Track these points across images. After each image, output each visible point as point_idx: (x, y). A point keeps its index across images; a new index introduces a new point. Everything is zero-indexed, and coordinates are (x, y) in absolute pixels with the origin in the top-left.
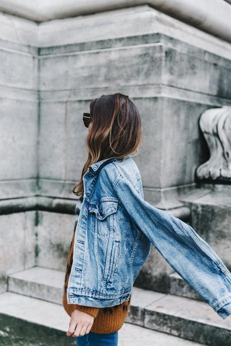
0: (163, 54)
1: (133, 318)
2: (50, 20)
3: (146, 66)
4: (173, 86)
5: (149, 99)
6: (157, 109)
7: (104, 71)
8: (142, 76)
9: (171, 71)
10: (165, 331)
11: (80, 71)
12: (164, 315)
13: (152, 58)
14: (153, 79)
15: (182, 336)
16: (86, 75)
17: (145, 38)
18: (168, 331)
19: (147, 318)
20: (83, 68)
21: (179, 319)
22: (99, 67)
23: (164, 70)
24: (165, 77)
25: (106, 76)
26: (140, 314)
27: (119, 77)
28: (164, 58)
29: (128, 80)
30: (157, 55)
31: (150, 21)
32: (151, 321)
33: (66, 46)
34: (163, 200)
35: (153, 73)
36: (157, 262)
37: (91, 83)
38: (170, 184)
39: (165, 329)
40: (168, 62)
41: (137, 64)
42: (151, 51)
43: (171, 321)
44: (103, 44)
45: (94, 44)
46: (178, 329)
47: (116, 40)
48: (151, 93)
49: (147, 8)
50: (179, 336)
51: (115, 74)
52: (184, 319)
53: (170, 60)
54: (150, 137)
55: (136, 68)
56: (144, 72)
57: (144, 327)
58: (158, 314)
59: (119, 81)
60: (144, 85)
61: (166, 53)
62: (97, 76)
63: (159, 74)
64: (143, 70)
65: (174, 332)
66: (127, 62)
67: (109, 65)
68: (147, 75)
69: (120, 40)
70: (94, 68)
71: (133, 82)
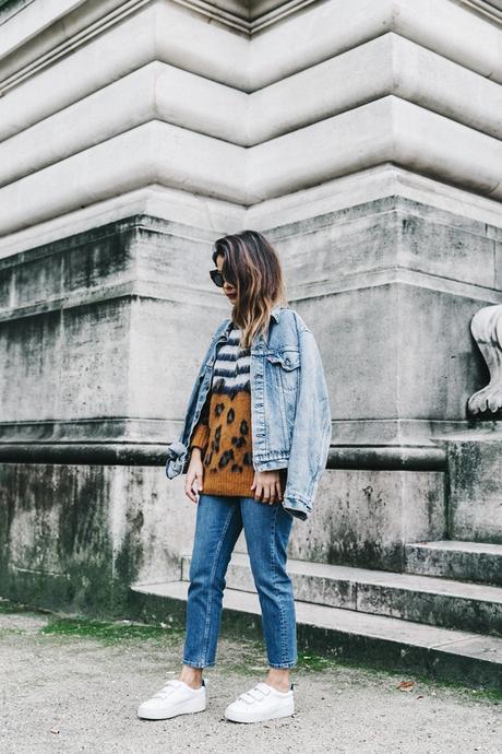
0: (400, 224)
1: (343, 599)
2: (263, 200)
3: (376, 243)
4: (419, 271)
5: (379, 287)
6: (389, 302)
7: (322, 256)
8: (371, 258)
9: (415, 249)
10: (383, 612)
11: (292, 261)
12: (383, 588)
13: (384, 230)
14: (386, 261)
15: (406, 617)
16: (300, 265)
17: (377, 205)
18: (388, 613)
19: (361, 595)
20: (295, 257)
21: (402, 591)
22: (316, 253)
23: (400, 246)
24: (404, 256)
25: (325, 264)
26: (350, 591)
27: (342, 264)
28: (400, 230)
29: (353, 266)
30: (391, 225)
31: (389, 182)
32: (366, 600)
33: (275, 229)
34: (400, 435)
35: (385, 251)
36: (388, 525)
37: (306, 276)
38: (415, 415)
39: (384, 610)
40: (408, 236)
41: (365, 242)
42: (382, 221)
43: (391, 596)
44: (323, 220)
45: (311, 222)
46: (400, 608)
47: (339, 212)
48: (382, 280)
49: (388, 166)
50: (402, 618)
51: (336, 259)
52: (407, 591)
53: (413, 233)
54: (381, 342)
55: (363, 247)
56: (373, 253)
57: (356, 611)
58: (374, 587)
59: (341, 270)
60: (375, 270)
61: (404, 222)
62: (314, 266)
63: (393, 253)
64: (372, 248)
65: (396, 613)
66: (352, 240)
67: (329, 248)
68: (378, 255)
69: (345, 211)
70: (309, 255)
71: (360, 268)
